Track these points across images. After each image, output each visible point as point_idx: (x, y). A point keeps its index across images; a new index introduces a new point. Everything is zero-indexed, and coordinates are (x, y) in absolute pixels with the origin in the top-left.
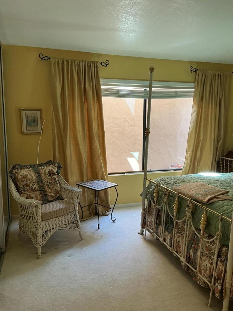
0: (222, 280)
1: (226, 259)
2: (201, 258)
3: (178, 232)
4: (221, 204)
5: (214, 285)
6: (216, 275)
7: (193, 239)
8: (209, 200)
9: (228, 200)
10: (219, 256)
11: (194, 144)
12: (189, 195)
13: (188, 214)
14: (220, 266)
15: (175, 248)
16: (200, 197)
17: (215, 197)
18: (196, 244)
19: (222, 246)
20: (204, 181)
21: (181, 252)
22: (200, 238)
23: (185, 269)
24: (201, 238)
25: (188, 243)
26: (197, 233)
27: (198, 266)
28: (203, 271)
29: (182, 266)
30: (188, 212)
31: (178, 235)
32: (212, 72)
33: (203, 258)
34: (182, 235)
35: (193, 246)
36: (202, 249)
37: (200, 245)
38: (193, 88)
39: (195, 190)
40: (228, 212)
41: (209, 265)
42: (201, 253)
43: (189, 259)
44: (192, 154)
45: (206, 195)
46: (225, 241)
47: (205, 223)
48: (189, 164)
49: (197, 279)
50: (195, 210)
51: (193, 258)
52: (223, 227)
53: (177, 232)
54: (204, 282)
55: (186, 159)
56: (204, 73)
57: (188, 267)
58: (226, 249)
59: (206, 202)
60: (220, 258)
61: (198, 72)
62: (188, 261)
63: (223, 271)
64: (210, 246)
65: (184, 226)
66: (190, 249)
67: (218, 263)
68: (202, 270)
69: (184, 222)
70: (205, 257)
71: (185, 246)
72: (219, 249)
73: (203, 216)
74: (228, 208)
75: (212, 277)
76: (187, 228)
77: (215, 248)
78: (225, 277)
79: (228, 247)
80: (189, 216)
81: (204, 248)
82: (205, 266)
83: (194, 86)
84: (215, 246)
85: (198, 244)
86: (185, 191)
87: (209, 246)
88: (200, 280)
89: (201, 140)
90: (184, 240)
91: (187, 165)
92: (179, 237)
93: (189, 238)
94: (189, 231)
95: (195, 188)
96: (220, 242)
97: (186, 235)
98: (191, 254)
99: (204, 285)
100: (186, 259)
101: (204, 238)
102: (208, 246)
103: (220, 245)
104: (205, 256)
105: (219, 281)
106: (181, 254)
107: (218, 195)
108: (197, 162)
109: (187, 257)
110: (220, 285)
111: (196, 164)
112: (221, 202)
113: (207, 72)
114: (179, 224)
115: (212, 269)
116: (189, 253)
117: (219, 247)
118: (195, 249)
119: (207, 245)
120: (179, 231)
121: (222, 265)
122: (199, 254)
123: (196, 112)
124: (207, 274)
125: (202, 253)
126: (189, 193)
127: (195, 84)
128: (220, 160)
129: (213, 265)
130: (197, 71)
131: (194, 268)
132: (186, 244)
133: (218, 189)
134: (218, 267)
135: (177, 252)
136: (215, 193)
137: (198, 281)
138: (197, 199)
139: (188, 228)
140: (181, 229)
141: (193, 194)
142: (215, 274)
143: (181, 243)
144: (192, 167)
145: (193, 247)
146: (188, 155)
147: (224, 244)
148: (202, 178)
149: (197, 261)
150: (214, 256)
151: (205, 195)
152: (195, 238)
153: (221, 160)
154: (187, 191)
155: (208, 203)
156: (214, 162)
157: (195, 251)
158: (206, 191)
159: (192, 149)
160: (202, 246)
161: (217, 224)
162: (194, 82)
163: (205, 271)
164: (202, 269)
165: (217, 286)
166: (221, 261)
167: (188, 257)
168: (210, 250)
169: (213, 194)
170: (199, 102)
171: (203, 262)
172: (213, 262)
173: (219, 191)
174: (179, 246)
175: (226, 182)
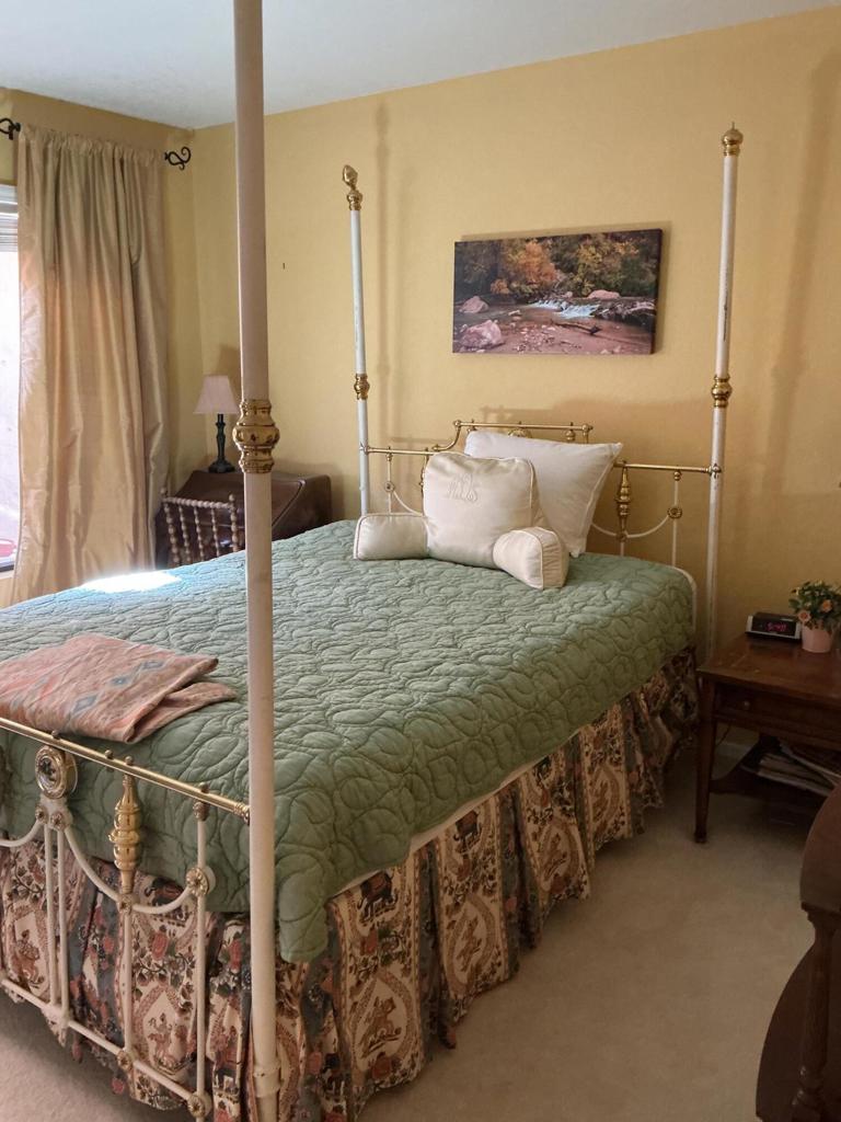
0: (238, 1076)
1: (244, 978)
2: (136, 992)
3: (15, 891)
4: (193, 734)
5: (206, 1099)
6: (211, 1055)
7: (90, 910)
8: (139, 724)
9: (222, 701)
10: (213, 967)
11: (50, 454)
12: (45, 712)
13: (53, 807)
14: (224, 1010)
15: (10, 965)
16: (97, 718)
17: (165, 702)
18: (106, 933)
19: (218, 922)
20: (110, 617)
21: (41, 980)
22: (118, 905)
23: (71, 1049)
24: (123, 906)
25: (68, 934)
26: (101, 887)
27: (126, 1027)
28: (152, 1045)
29: (54, 1037)
30: (50, 796)
31: (15, 906)
32: (84, 145)
33: (145, 990)
34: (36, 900)
35: (95, 942)
36: (136, 947)
37: (125, 932)
38: (12, 209)
39: (71, 681)
40: (226, 764)
41: (174, 1018)
42: (133, 967)
43: (81, 1006)
44: (49, 500)
45: (126, 699)
46: (228, 899)
47: (134, 836)
48: (40, 540)
49: (132, 1082)
50: (81, 780)
51: (101, 995)
52: (216, 835)
53: (10, 896)
54: (164, 1091)
55: (26, 521)
56: (50, 146)
57: (83, 1040)
58: (240, 930)
59: (126, 734)
60: (216, 975)
61: (21, 137)
62: (82, 1011)
63: (239, 1032)
64: (170, 928)
65: (40, 861)
66: (83, 959)
67: (212, 1001)
68: (148, 1040)
69: (38, 840)
70: (154, 984)
71: (56, 948)
72: (207, 940)
73: (123, 809)
74: (225, 744)
75: (195, 1067)
76: (54, 864)
77: (192, 935)
78: (251, 1058)
79: (245, 919)
80: (57, 813)
81: (144, 944)
82: (159, 1022)
83: (17, 199)
84: (189, 923)
85: (112, 931)
86: (24, 694)
87: (163, 929)
88: (144, 1081)
89: (79, 434)
90: (49, 920)
91: (31, 547)
92: (21, 914)
93: (69, 913)
94: (65, 878)
95: (68, 671)
96: (207, 908)
97: (55, 899)
98: (87, 981)
99: (164, 1103)
100: (71, 1006)
101: (138, 902)
102: (157, 930)
103: (213, 918)
104: (152, 977)
105: (226, 1078)
106: (43, 986)
107: (175, 690)
108: (72, 529)
109: (71, 996)
110: (234, 1096)
111: (72, 539)
112: (194, 722)
113: (63, 140)
114: (17, 856)
115: (190, 1031)
116: (77, 978)
117: (210, 930)
118: (102, 954)
119: (156, 926)
120: (20, 888)
121: (228, 1007)
122: (123, 976)
123: (39, 314)
124: (171, 1057)
125: (135, 967)
126: (45, 703)
127: (16, 191)
128: (162, 509)
129: (193, 1012)
130: (18, 129)
131: (112, 1041)
132: (57, 939)
133: (174, 656)
134: (212, 1018)
135: (23, 984)
136: (164, 680)
137: (138, 1092)
138: (86, 730)
139: (60, 865)
140: (28, 874)
141: (63, 707)
142: (206, 1049)
143: (34, 940)
144: (53, 549)
145: (95, 946)
146: (31, 502)
147: (225, 910)
148: (100, 608)
149: (120, 1008)
150: (189, 974)
151: (116, 699)
152: (98, 906)
153: (167, 510)
154: (33, 693)
155: (137, 740)
156: (141, 521)
157: (105, 966)
158: (124, 680)
159: (46, 477)
160: (131, 937)
161: (186, 828)
162: (14, 183)
163: (162, 1041)
164: (146, 1034)
165: (222, 1105)
166: (224, 990)
167: (77, 994)
168: (171, 950)
169: (155, 687)
170: (45, 271)
171: (146, 1008)
172: (193, 1001)
173: (178, 669)
174: (27, 956)
175: (199, 609)
